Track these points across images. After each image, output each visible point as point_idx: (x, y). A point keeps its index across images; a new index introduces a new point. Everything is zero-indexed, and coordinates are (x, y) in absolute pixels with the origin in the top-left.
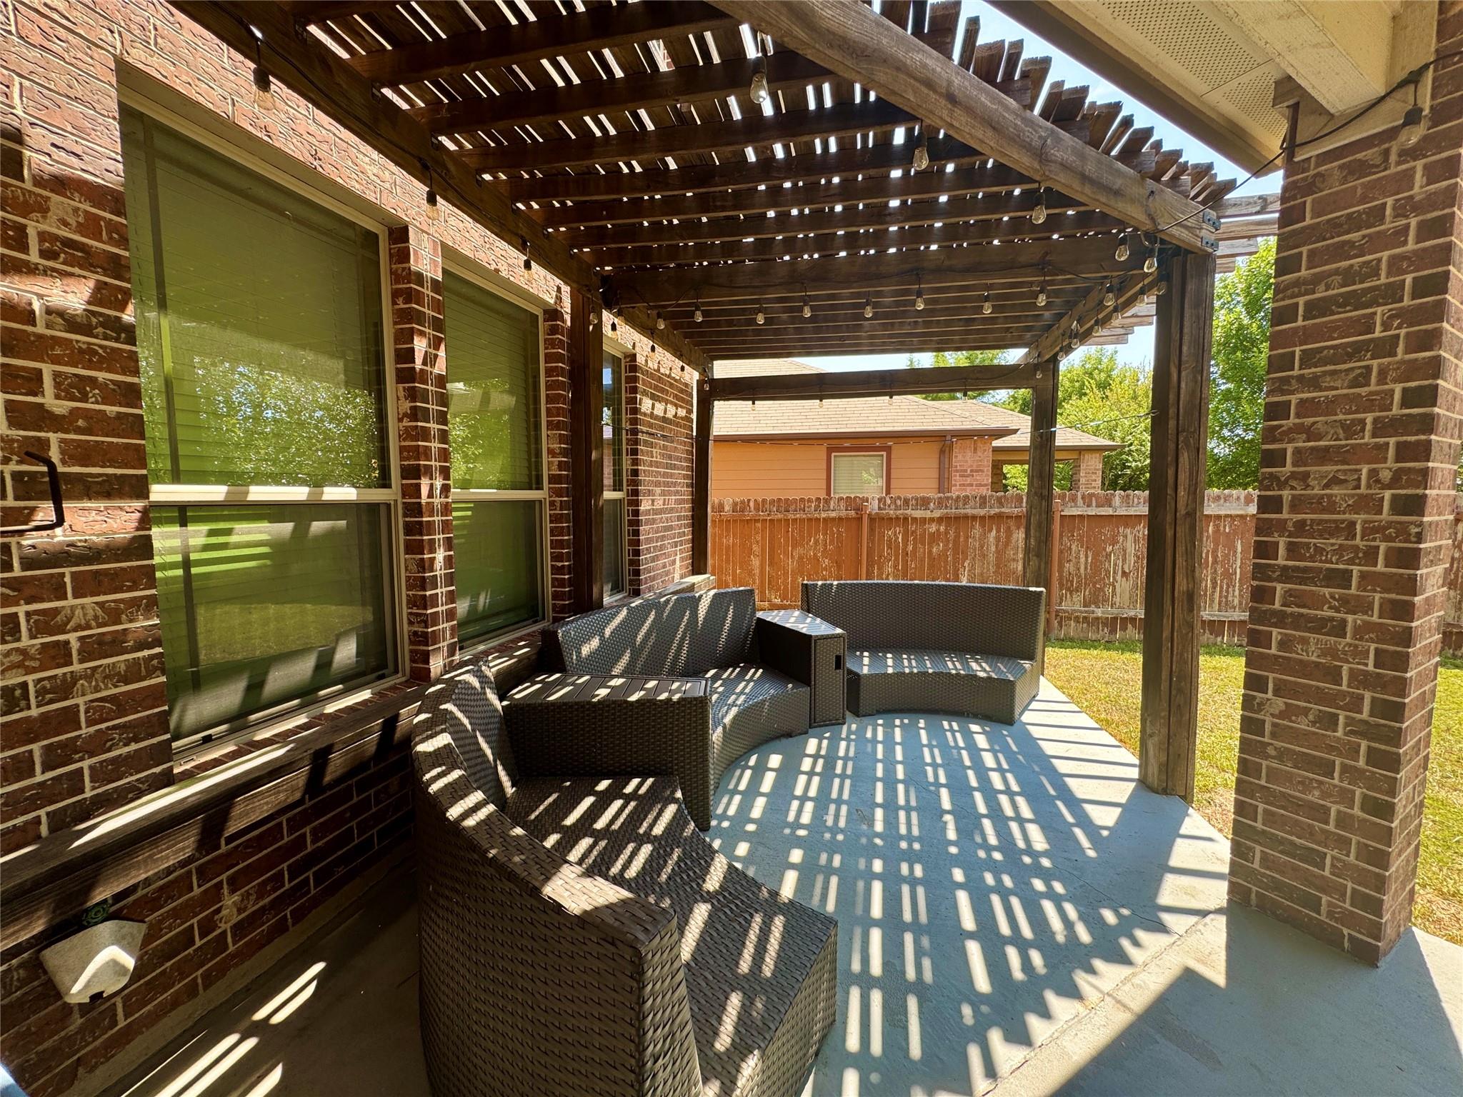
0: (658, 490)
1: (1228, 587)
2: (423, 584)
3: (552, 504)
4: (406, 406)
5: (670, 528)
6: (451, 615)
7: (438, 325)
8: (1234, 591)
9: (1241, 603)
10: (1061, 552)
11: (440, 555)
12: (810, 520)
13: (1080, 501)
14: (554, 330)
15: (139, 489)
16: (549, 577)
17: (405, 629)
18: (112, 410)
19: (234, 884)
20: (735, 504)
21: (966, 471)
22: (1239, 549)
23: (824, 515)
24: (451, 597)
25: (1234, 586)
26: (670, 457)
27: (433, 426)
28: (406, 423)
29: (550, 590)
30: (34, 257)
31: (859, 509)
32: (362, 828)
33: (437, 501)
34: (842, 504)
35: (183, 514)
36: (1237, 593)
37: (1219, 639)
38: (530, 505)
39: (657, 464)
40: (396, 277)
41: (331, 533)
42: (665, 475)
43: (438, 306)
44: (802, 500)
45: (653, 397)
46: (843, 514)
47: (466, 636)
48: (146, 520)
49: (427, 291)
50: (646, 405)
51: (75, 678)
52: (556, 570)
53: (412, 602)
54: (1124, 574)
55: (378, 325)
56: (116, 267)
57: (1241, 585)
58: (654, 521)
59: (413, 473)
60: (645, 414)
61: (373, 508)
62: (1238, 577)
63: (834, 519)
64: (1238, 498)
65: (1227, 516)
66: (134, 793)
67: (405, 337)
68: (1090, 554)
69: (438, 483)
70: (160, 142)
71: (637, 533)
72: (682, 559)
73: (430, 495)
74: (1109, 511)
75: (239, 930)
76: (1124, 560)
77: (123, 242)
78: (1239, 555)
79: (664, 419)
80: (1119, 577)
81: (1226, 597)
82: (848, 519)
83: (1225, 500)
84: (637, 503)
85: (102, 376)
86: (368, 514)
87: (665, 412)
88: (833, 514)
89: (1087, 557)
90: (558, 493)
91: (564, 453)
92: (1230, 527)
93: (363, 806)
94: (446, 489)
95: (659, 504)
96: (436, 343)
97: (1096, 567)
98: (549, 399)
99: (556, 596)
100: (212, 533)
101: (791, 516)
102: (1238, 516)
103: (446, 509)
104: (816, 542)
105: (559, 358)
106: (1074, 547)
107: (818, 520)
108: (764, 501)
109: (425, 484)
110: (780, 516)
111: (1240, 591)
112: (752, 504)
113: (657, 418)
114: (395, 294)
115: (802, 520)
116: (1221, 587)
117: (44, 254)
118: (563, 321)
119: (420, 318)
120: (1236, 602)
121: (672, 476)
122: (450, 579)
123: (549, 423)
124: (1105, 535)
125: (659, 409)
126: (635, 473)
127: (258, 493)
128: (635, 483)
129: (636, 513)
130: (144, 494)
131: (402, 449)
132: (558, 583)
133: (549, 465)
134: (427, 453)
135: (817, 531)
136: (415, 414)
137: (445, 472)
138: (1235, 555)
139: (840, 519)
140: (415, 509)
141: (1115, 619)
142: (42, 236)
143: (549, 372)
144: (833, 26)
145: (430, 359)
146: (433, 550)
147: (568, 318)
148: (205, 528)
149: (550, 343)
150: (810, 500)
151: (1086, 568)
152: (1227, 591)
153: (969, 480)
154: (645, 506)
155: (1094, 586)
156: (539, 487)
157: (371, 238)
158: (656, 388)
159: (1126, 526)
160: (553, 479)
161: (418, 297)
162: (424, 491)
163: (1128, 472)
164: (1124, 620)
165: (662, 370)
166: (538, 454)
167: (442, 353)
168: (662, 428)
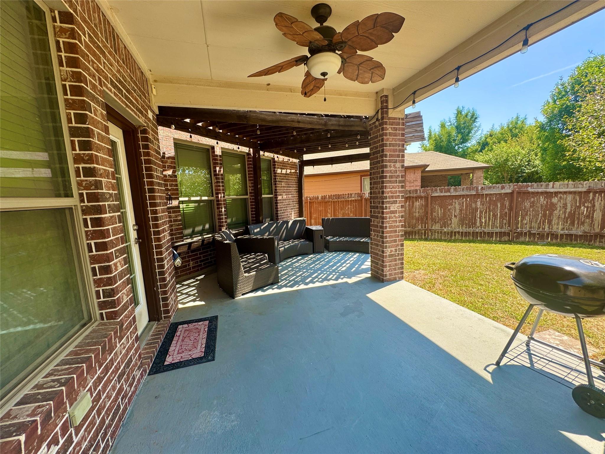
0: (284, 194)
1: (495, 220)
2: (220, 215)
3: (250, 199)
4: (216, 181)
5: (290, 204)
6: (226, 222)
7: (221, 164)
8: (497, 221)
9: (500, 226)
10: (432, 209)
11: (223, 210)
12: (346, 201)
13: (438, 191)
14: (249, 158)
15: (178, 198)
16: (250, 216)
17: (217, 224)
18: (175, 188)
19: (192, 260)
20: (322, 197)
21: (411, 181)
22: (499, 206)
23: (350, 199)
24: (226, 218)
25: (497, 220)
26: (289, 184)
27: (221, 184)
28: (216, 184)
29: (251, 219)
30: (167, 169)
31: (361, 197)
32: (211, 258)
33: (222, 199)
34: (356, 195)
35: (183, 202)
36: (498, 222)
37: (491, 239)
38: (245, 199)
39: (284, 187)
40: (213, 156)
41: (203, 205)
42: (287, 189)
43: (220, 160)
44: (343, 194)
45: (281, 169)
46: (356, 198)
47: (230, 227)
48: (179, 204)
49: (219, 158)
50: (279, 171)
51: (173, 224)
52: (252, 214)
53: (219, 219)
54: (455, 216)
55: (210, 166)
56: (174, 167)
57: (500, 219)
58: (283, 202)
59: (217, 194)
60: (278, 174)
61: (211, 201)
62: (499, 216)
63: (353, 200)
64: (499, 187)
65: (494, 194)
66: (179, 242)
67: (215, 167)
68: (442, 209)
69: (222, 195)
70: (177, 144)
71: (277, 206)
72: (294, 213)
73: (221, 198)
74: (449, 194)
75: (193, 267)
76: (455, 211)
77: (175, 164)
78: (499, 208)
79: (286, 174)
80: (453, 217)
81: (494, 224)
82: (358, 200)
83: (493, 188)
84: (277, 198)
85: (174, 183)
86: (210, 202)
87: (286, 172)
88: (353, 199)
89: (441, 210)
90: (252, 196)
91: (253, 186)
92: (495, 198)
93: (210, 254)
94: (224, 197)
95: (285, 197)
96: (220, 168)
97: (444, 214)
98: (249, 174)
99: (252, 220)
100: (186, 206)
101: (339, 200)
102: (498, 194)
103: (224, 200)
104: (348, 208)
105: (251, 164)
106: (436, 207)
107: (348, 201)
108: (331, 195)
109: (220, 196)
110: (336, 200)
111: (500, 221)
112: (327, 196)
113: (283, 174)
114: (213, 159)
115: (343, 201)
116: (492, 220)
117: (168, 168)
118: (251, 155)
119: (217, 163)
120: (498, 225)
121: (289, 190)
122: (225, 215)
123: (249, 180)
124: (448, 202)
125: (284, 171)
126: (276, 190)
127: (193, 199)
128: (276, 192)
129: (277, 200)
130: (179, 199)
131: (215, 189)
132: (252, 217)
133: (249, 190)
134: (220, 190)
135: (348, 205)
136: (217, 182)
137: (224, 193)
138: (497, 208)
139: (356, 200)
140: (218, 201)
141: (452, 232)
142: (168, 166)
143: (248, 168)
144: (270, 119)
145: (220, 171)
146: (222, 209)
147: (252, 154)
148: (186, 205)
149: (248, 161)
150: (346, 194)
151: (441, 214)
152: (494, 221)
153: (412, 184)
154: (280, 198)
155: (444, 220)
156: (247, 195)
157: (208, 149)
158: (282, 166)
159: (456, 199)
160: (250, 193)
161: (217, 159)
162: (220, 197)
163: (525, 174)
164: (455, 232)
165: (284, 160)
166: (247, 187)
167: (222, 169)
168: (285, 177)
